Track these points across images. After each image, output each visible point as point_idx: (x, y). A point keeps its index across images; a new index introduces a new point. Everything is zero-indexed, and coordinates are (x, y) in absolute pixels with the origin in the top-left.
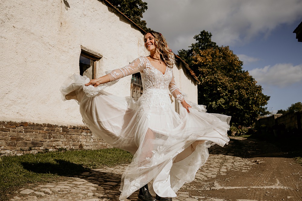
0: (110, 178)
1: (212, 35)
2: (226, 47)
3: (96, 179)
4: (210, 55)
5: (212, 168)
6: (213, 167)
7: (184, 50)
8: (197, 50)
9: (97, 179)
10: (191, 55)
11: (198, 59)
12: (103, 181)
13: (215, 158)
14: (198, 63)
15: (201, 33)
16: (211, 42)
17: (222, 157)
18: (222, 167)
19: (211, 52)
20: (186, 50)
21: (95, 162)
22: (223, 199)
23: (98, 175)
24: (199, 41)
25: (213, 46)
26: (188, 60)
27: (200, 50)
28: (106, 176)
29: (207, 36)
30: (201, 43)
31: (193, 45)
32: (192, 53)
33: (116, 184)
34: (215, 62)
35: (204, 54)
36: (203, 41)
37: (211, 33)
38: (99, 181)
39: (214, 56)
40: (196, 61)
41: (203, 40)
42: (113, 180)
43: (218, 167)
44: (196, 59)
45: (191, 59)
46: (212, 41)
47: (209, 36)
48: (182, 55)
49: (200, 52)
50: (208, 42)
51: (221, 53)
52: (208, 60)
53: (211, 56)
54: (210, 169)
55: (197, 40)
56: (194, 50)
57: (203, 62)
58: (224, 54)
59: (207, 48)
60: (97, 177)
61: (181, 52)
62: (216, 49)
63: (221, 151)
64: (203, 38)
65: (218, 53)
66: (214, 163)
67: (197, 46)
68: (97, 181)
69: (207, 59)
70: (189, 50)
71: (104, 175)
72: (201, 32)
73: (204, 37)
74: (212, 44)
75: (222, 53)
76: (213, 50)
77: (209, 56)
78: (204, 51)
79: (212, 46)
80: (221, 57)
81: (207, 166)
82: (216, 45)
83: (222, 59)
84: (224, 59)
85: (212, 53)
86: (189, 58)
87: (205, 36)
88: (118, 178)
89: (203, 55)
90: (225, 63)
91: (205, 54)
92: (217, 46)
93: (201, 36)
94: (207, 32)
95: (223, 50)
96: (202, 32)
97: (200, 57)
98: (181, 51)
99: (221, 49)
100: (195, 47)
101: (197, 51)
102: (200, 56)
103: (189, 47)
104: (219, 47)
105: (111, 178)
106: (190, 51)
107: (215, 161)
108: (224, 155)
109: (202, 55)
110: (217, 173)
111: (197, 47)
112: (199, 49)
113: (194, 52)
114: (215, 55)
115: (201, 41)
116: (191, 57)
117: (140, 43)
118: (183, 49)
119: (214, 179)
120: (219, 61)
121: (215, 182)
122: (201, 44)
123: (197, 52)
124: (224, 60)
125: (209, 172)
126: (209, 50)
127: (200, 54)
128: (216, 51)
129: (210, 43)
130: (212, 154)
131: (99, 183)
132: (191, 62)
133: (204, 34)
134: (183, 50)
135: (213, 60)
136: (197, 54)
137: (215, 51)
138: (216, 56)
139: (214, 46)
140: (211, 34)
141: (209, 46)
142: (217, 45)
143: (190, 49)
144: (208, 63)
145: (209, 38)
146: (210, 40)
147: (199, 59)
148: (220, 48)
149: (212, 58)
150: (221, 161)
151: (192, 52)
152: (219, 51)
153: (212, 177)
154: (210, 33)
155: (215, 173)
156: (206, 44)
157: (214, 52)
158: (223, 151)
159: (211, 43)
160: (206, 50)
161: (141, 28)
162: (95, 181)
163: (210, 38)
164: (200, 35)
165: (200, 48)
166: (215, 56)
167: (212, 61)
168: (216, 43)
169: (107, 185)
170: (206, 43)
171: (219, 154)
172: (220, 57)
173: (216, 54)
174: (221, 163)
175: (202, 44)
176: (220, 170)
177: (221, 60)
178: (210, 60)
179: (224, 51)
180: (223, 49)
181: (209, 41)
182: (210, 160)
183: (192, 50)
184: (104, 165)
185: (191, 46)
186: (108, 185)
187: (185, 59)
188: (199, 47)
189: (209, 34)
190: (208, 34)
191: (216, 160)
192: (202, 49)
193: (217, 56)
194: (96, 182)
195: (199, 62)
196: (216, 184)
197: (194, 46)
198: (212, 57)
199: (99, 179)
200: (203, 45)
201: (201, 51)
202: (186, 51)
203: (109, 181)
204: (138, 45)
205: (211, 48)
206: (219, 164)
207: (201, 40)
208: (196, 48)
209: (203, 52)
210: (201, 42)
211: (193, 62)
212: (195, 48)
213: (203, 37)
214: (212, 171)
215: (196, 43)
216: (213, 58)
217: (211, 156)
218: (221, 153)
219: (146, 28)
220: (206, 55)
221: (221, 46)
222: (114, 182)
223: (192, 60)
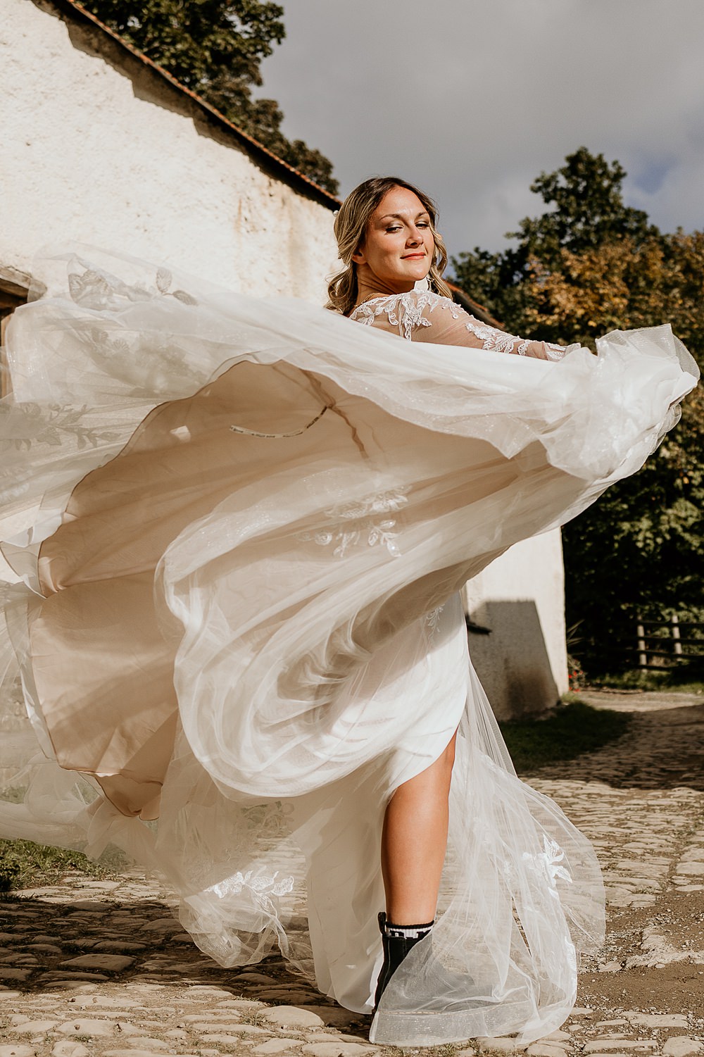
0: (92, 934)
1: (625, 175)
2: (697, 233)
3: (16, 943)
4: (616, 279)
5: (633, 857)
6: (639, 852)
7: (482, 250)
8: (550, 250)
9: (22, 942)
10: (523, 280)
11: (558, 297)
12: (59, 950)
13: (649, 808)
14: (555, 317)
15: (566, 164)
16: (620, 207)
17: (687, 804)
18: (686, 855)
19: (620, 259)
20: (492, 252)
21: (14, 856)
22: (684, 1013)
23: (31, 921)
24: (561, 206)
25: (632, 232)
26: (505, 302)
27: (565, 252)
28: (73, 924)
29: (598, 179)
30: (568, 215)
31: (528, 229)
32: (528, 267)
33: (126, 960)
34: (644, 313)
35: (588, 273)
36: (579, 205)
37: (621, 164)
38: (32, 951)
39: (636, 279)
40: (547, 309)
41: (580, 197)
42: (109, 943)
43: (665, 854)
44: (549, 301)
45: (518, 297)
46: (626, 203)
47: (608, 177)
48: (473, 278)
49: (567, 259)
50: (608, 209)
51: (675, 263)
52: (606, 305)
53: (625, 279)
54: (624, 864)
55: (547, 201)
56: (537, 253)
57: (583, 316)
58: (687, 269)
59: (600, 241)
60: (23, 931)
61: (469, 262)
62: (648, 243)
63: (683, 772)
64: (581, 188)
65: (659, 264)
66: (648, 833)
67: (548, 233)
68: (23, 951)
69: (601, 300)
70: (509, 253)
71: (62, 921)
72: (570, 159)
73: (584, 184)
74: (625, 220)
75: (678, 268)
76: (631, 251)
77: (612, 284)
78: (585, 257)
79: (623, 230)
80: (676, 284)
81: (608, 849)
82: (648, 226)
83: (682, 298)
84: (691, 297)
85: (629, 263)
86: (511, 293)
87: (590, 176)
88: (136, 930)
89: (579, 276)
90: (693, 315)
91: (591, 269)
92: (653, 226)
93: (567, 177)
94: (600, 157)
95: (682, 252)
96: (574, 160)
97: (564, 286)
98: (466, 259)
99: (675, 243)
100: (540, 235)
101: (551, 257)
102: (566, 281)
103: (508, 236)
104: (663, 232)
105: (100, 933)
106: (516, 261)
107: (652, 821)
108: (695, 793)
109: (574, 274)
110: (657, 885)
111: (552, 236)
112: (561, 245)
113: (534, 263)
114: (645, 278)
115: (570, 204)
116: (519, 288)
117: (245, 213)
118: (477, 250)
119: (643, 913)
120: (665, 308)
121: (646, 931)
122: (570, 220)
123: (550, 262)
124: (689, 303)
125: (621, 879)
126: (614, 251)
127: (566, 272)
128: (650, 255)
129: (615, 213)
130: (634, 786)
131: (34, 960)
132: (519, 316)
133: (581, 165)
134: (476, 255)
135: (632, 301)
136: (552, 271)
137: (643, 256)
138: (650, 283)
139: (638, 230)
140: (620, 168)
141: (610, 229)
142: (650, 222)
143: (515, 245)
144: (609, 318)
145: (610, 186)
146: (616, 197)
147: (564, 299)
148: (669, 241)
149: (626, 290)
150: (680, 821)
151: (525, 263)
152: (661, 254)
153: (636, 905)
154: (615, 163)
155: (650, 882)
156: (597, 219)
157: (637, 259)
158: (691, 770)
159: (621, 216)
160: (597, 249)
161: (256, 138)
162: (15, 950)
163: (614, 189)
164: (563, 171)
165: (567, 239)
166: (642, 283)
167: (630, 308)
168: (648, 212)
169: (77, 969)
170: (594, 214)
171: (670, 787)
172: (667, 288)
173: (648, 268)
174: (681, 833)
175: (578, 220)
176: (672, 868)
177: (673, 303)
178: (617, 300)
179: (687, 255)
180: (681, 244)
181: (612, 206)
182: (623, 817)
183: (524, 251)
184: (62, 869)
185: (520, 230)
186: (85, 969)
187: (491, 299)
188: (562, 237)
189: (611, 169)
190: (604, 166)
191: (657, 818)
192: (578, 245)
193: (655, 280)
194: (16, 956)
195: (560, 314)
196: (653, 939)
197: (534, 233)
198: (629, 286)
199: (37, 938)
200: (580, 226)
201: (572, 257)
202: (492, 257)
203: (87, 950)
204: (237, 227)
205: (622, 239)
206: (672, 838)
207: (567, 197)
208: (543, 240)
209: (581, 262)
210: (571, 210)
211: (528, 312)
212: (539, 242)
213: (577, 184)
214: (631, 876)
215: (545, 217)
216: (633, 294)
217: (632, 798)
218: (685, 782)
219: (281, 140)
220: (598, 276)
221: (673, 232)
222: (115, 951)
223: (526, 301)
